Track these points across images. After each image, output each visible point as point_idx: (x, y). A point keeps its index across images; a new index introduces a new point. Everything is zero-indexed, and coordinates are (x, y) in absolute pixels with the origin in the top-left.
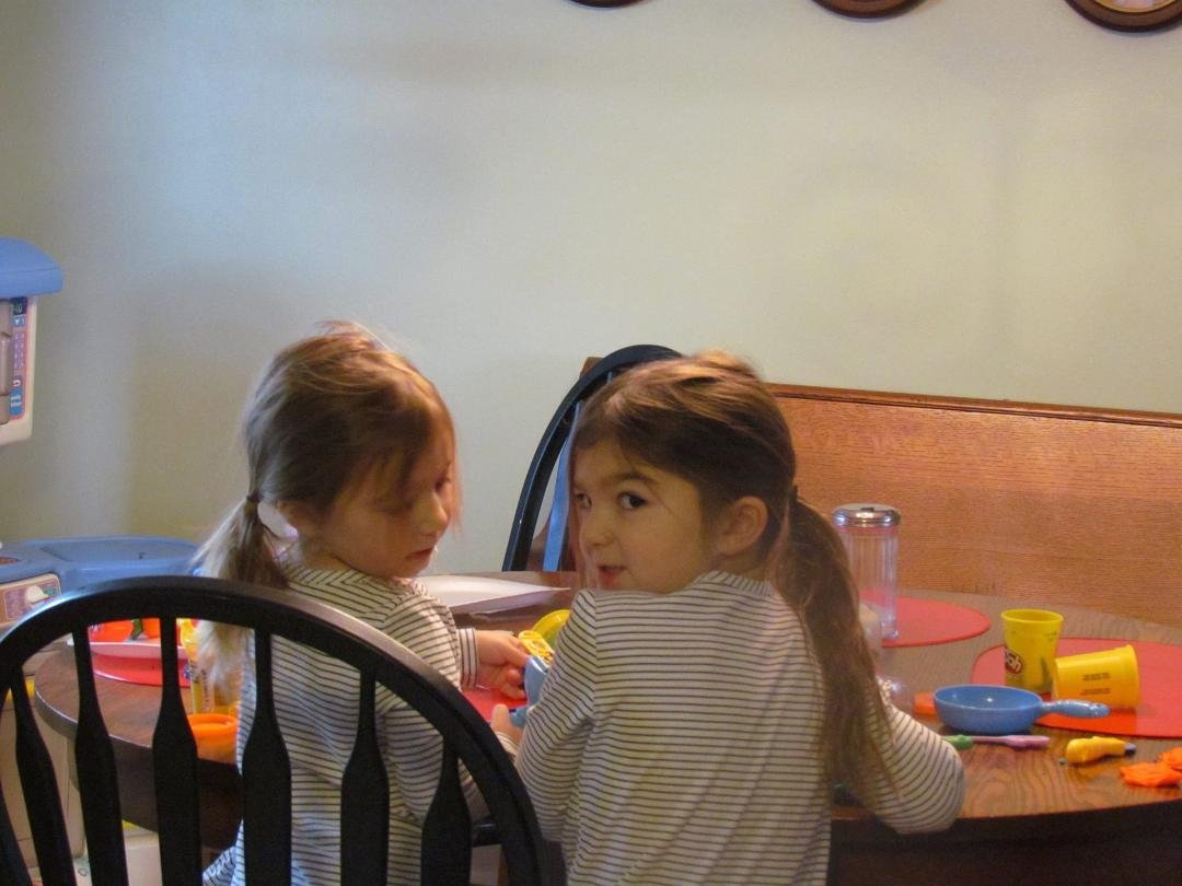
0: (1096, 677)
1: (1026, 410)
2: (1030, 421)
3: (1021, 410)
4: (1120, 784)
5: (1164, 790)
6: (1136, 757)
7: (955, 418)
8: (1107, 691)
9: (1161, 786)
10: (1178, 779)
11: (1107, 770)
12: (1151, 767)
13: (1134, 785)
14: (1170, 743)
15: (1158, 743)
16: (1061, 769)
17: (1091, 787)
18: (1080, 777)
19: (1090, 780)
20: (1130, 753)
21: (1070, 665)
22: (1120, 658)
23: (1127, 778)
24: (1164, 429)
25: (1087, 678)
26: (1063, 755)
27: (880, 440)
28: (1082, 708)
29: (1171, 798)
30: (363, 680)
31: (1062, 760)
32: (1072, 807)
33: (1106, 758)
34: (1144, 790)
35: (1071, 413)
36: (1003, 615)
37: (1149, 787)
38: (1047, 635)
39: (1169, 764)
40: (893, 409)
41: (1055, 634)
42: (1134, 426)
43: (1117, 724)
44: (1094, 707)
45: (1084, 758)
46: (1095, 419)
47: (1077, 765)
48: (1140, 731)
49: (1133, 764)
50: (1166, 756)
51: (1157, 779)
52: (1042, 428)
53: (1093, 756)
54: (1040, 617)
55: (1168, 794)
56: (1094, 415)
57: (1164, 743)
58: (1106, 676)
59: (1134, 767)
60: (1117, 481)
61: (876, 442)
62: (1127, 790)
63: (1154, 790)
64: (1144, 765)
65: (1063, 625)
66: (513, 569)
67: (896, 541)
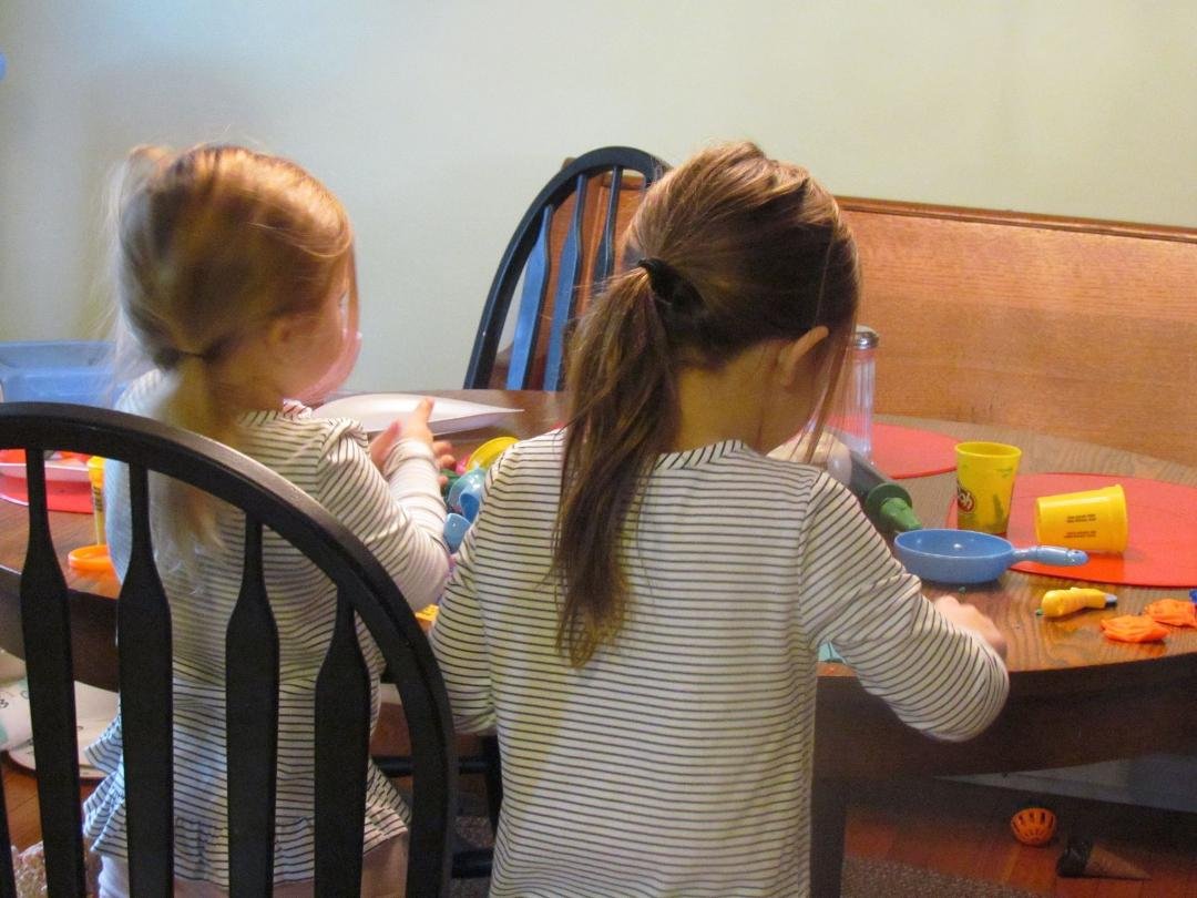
0: (1080, 519)
1: (1029, 222)
2: (1032, 232)
3: (1025, 221)
4: (1099, 641)
5: (1147, 647)
6: (1118, 608)
7: (955, 228)
8: (1093, 534)
9: (1143, 642)
10: (1165, 635)
11: (1086, 624)
12: (1136, 621)
13: (1115, 640)
14: (1159, 592)
15: (1144, 592)
16: (1036, 621)
17: (1067, 642)
18: (1056, 630)
19: (1066, 634)
20: (1111, 605)
21: (1054, 506)
22: (1107, 500)
23: (1108, 632)
24: (1176, 243)
25: (1071, 520)
26: (1039, 606)
27: (875, 251)
28: (1057, 555)
29: (1154, 655)
30: (248, 521)
31: (1038, 611)
32: (1044, 665)
33: (1085, 610)
34: (1125, 646)
35: (1078, 225)
36: (957, 448)
37: (1131, 642)
38: (1001, 470)
39: (1153, 617)
40: (889, 218)
41: (1011, 469)
42: (1145, 240)
43: (1101, 571)
44: (1072, 554)
45: (1061, 611)
46: (1102, 232)
47: (1053, 619)
48: (1126, 581)
49: (1116, 616)
50: (1152, 608)
51: (1141, 634)
52: (1046, 241)
53: (1070, 610)
54: (996, 451)
55: (1151, 651)
56: (1103, 227)
57: (1151, 592)
58: (1092, 517)
59: (1116, 620)
60: (1126, 299)
61: (870, 252)
62: (1107, 646)
63: (1137, 646)
64: (1127, 618)
65: (1020, 460)
66: (475, 387)
67: (873, 366)
